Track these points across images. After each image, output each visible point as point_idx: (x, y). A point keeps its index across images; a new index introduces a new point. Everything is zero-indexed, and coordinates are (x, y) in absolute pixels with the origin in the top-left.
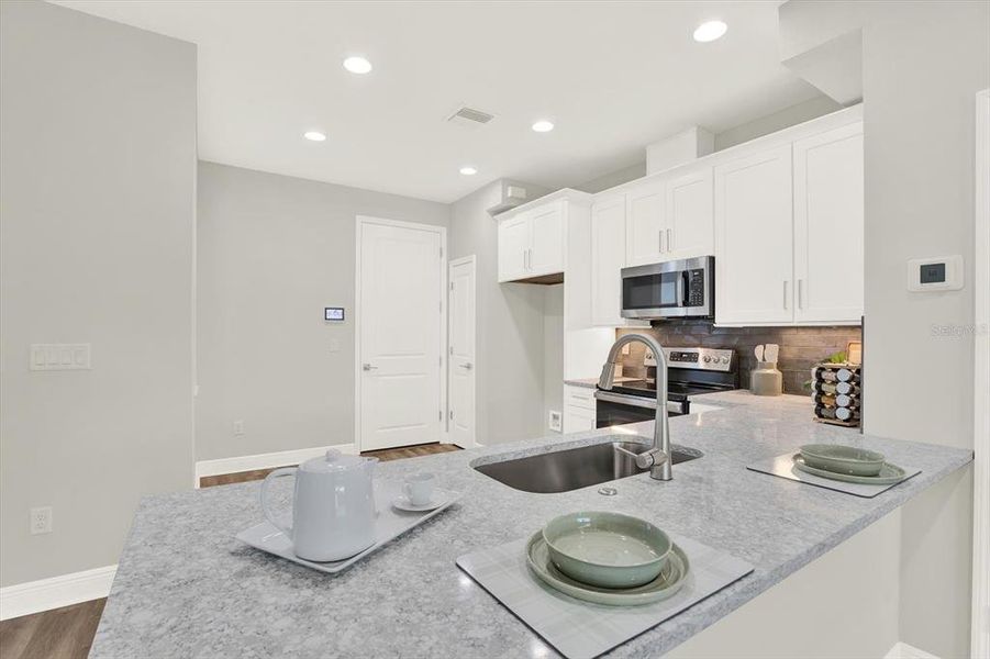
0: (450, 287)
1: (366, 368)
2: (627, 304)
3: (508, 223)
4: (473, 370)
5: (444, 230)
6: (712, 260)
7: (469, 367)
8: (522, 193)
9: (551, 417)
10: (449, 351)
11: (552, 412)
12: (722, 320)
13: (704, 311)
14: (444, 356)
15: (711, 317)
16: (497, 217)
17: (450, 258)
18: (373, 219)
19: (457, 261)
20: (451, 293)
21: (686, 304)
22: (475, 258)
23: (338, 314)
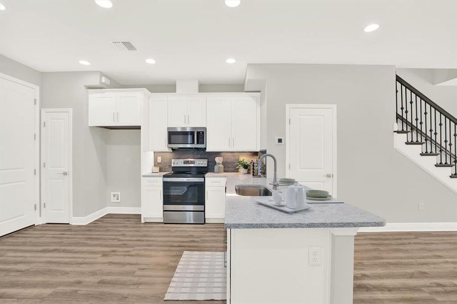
2: (171, 141)
4: (70, 177)
5: (37, 88)
6: (205, 129)
7: (65, 174)
8: (108, 82)
9: (112, 196)
10: (42, 165)
11: (112, 193)
15: (205, 148)
16: (90, 90)
17: (42, 106)
20: (43, 128)
21: (192, 143)
22: (71, 110)
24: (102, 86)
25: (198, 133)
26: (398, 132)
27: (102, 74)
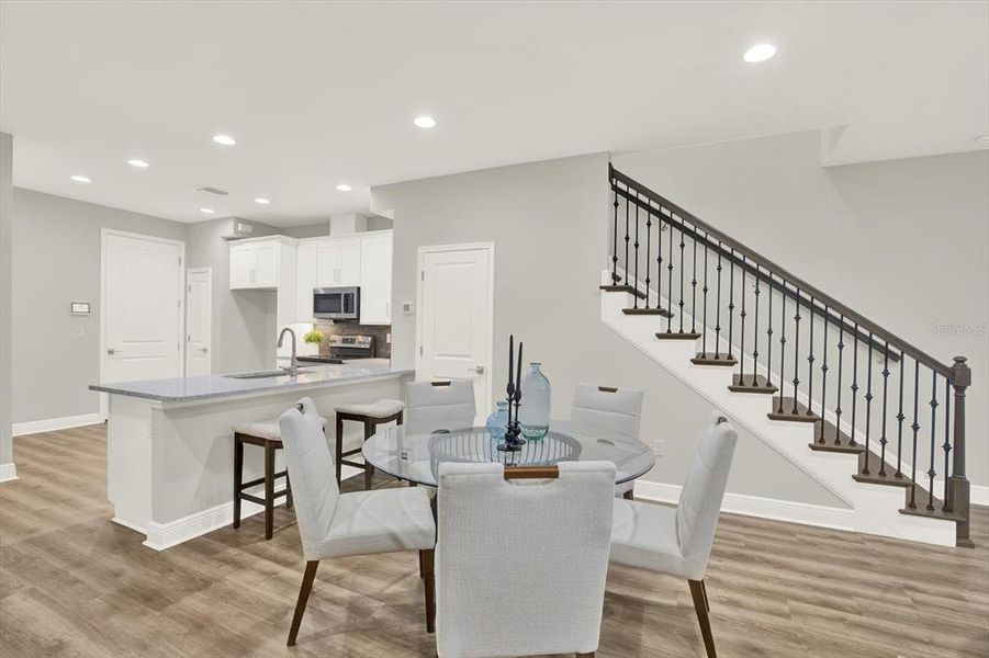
0: (188, 289)
1: (111, 352)
2: (317, 310)
3: (236, 248)
4: (209, 353)
5: (183, 244)
6: (359, 289)
7: (205, 350)
8: (250, 230)
10: (187, 339)
12: (363, 321)
13: (354, 316)
14: (182, 342)
15: (358, 319)
16: (230, 243)
17: (187, 267)
18: (115, 232)
19: (193, 270)
20: (189, 293)
21: (346, 311)
22: (210, 270)
23: (85, 308)
24: (239, 236)
25: (346, 296)
26: (608, 289)
27: (238, 220)
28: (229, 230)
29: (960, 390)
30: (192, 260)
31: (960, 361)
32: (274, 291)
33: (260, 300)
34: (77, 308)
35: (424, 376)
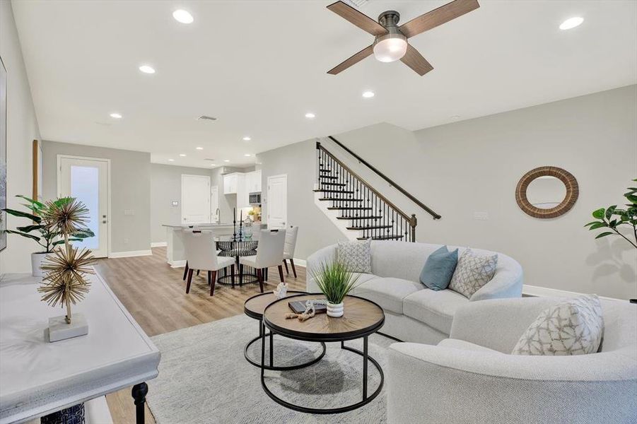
0: (211, 194)
1: (185, 219)
2: (250, 201)
3: (225, 178)
5: (209, 178)
17: (211, 186)
18: (186, 175)
19: (213, 187)
20: (211, 196)
22: (217, 187)
23: (176, 203)
24: (226, 173)
25: (258, 196)
26: (315, 191)
27: (225, 167)
28: (222, 172)
29: (414, 227)
30: (212, 183)
31: (414, 216)
32: (236, 194)
33: (232, 198)
34: (174, 203)
35: (270, 227)
